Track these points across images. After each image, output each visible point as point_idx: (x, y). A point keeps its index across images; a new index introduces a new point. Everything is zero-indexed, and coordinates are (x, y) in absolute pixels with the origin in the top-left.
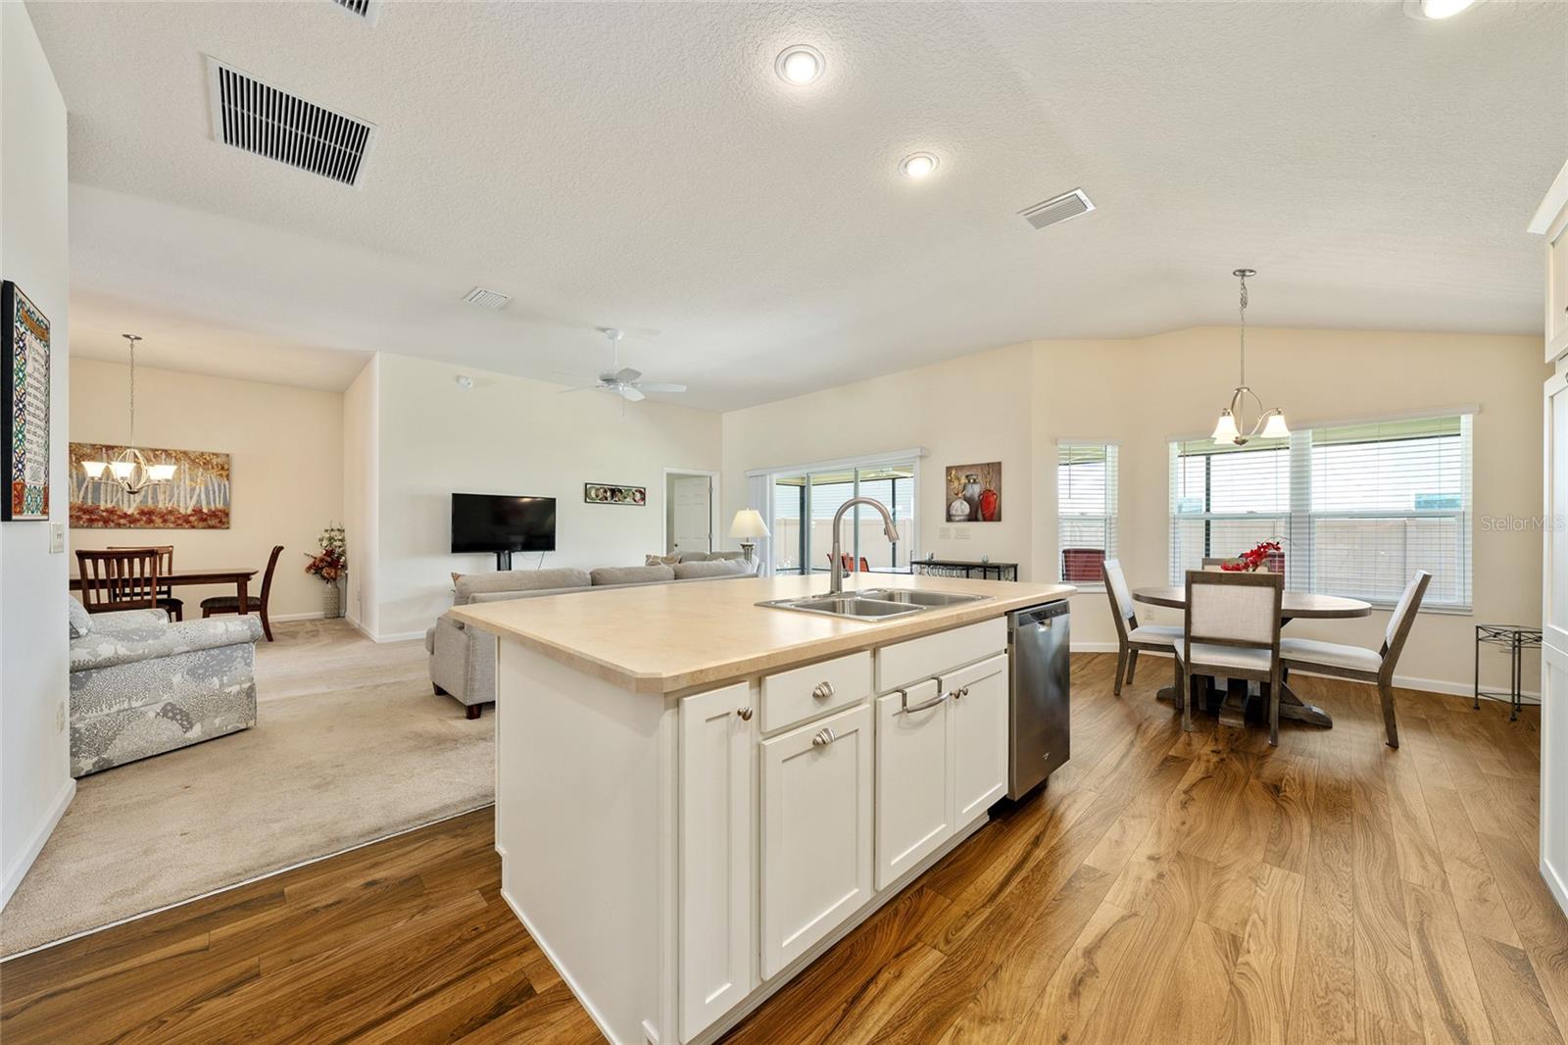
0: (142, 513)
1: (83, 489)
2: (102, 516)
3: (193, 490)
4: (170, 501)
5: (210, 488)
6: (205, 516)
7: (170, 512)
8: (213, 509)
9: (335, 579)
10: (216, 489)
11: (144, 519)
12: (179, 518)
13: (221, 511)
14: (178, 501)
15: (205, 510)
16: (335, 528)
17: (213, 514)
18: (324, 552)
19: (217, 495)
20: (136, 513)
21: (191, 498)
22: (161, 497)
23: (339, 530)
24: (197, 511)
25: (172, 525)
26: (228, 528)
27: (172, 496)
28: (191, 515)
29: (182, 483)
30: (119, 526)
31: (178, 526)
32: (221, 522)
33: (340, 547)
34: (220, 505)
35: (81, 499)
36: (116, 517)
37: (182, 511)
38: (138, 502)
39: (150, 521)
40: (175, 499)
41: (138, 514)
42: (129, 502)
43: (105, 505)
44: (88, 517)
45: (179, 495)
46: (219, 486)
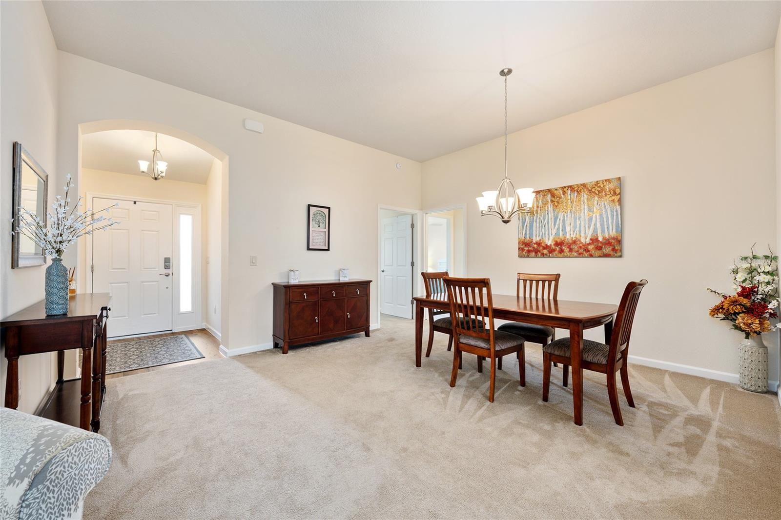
0: (557, 244)
1: (525, 227)
2: (534, 248)
3: (590, 219)
4: (574, 232)
5: (604, 216)
6: (600, 245)
7: (574, 242)
8: (607, 236)
9: (759, 333)
10: (609, 216)
11: (558, 249)
12: (581, 247)
13: (614, 238)
14: (580, 232)
15: (600, 239)
16: (760, 254)
17: (608, 243)
18: (739, 290)
19: (610, 221)
20: (552, 244)
21: (589, 227)
22: (568, 229)
23: (767, 257)
24: (594, 240)
25: (576, 254)
26: (621, 256)
27: (575, 227)
28: (590, 244)
29: (582, 214)
30: (543, 255)
31: (580, 255)
32: (614, 249)
33: (768, 283)
34: (613, 233)
35: (524, 235)
36: (541, 248)
37: (583, 240)
38: (554, 234)
39: (562, 251)
40: (578, 229)
41: (554, 245)
42: (549, 235)
43: (536, 239)
44: (527, 249)
45: (580, 224)
46: (612, 212)
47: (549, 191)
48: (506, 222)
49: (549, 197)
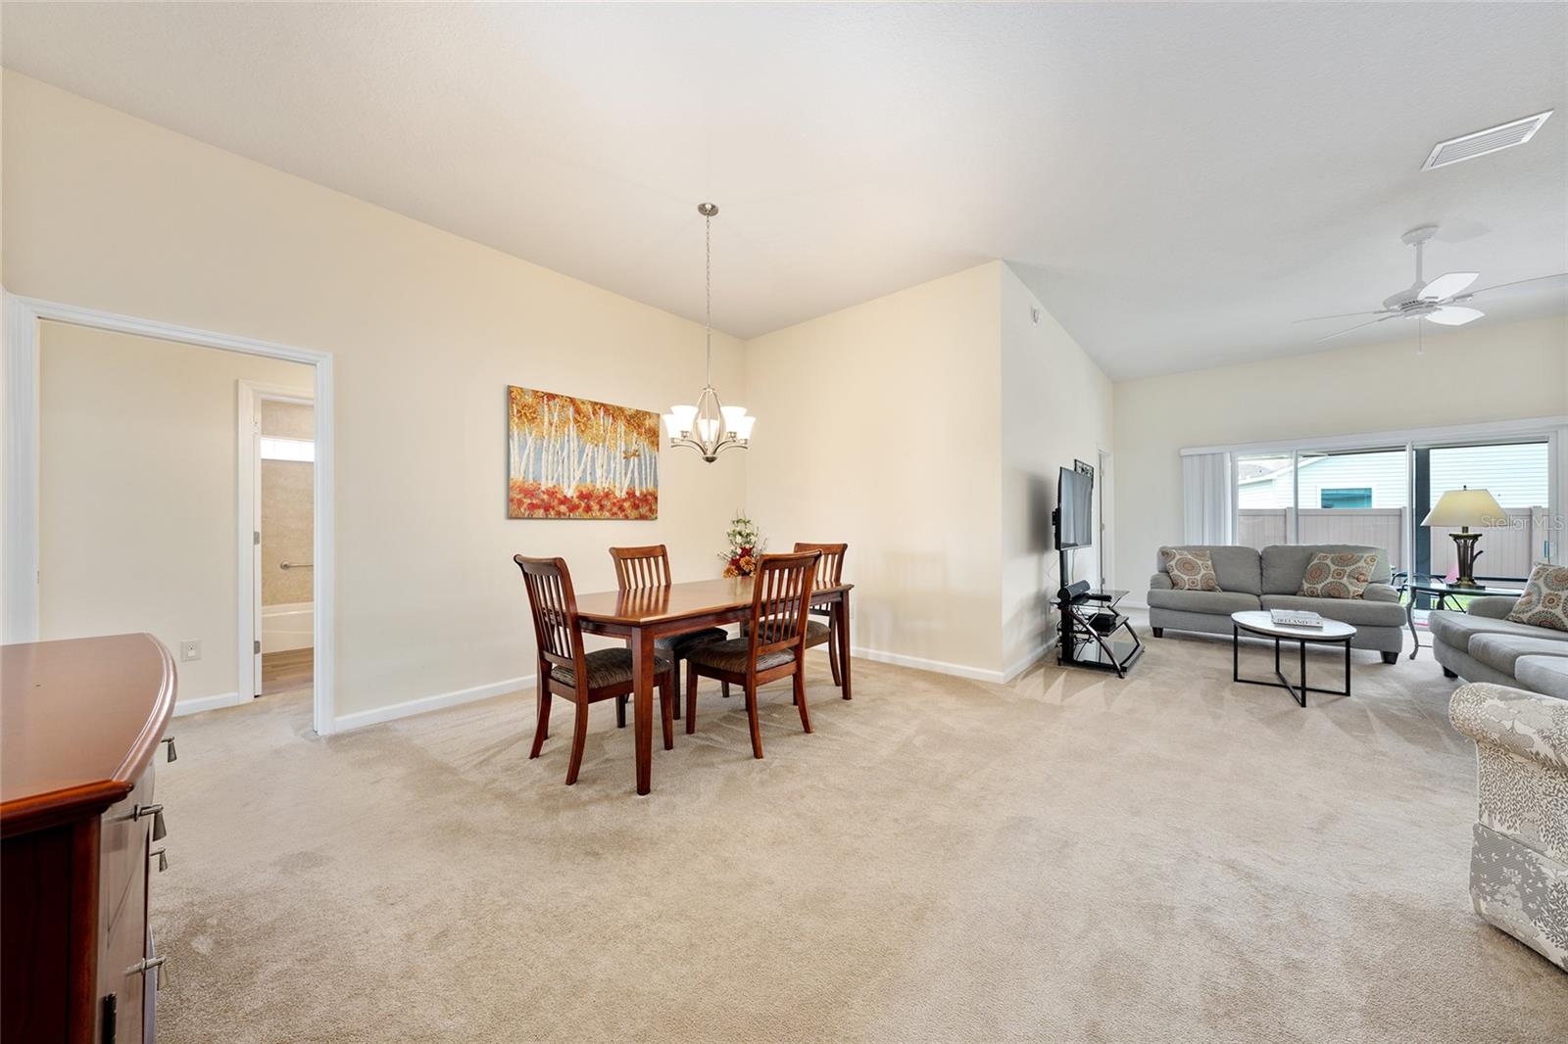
0: (582, 496)
1: (525, 457)
2: (543, 500)
3: (627, 464)
4: (606, 478)
5: (642, 461)
6: (637, 502)
7: (607, 495)
8: (644, 490)
10: (648, 463)
11: (583, 505)
13: (651, 495)
14: (614, 479)
15: (638, 494)
17: (644, 499)
19: (648, 470)
20: (575, 495)
21: (626, 474)
22: (599, 472)
24: (631, 495)
25: (606, 514)
26: (656, 519)
27: (608, 471)
28: (626, 500)
29: (617, 453)
30: (559, 516)
31: (614, 516)
32: (651, 509)
34: (651, 487)
35: (522, 475)
36: (556, 502)
37: (618, 494)
38: (577, 478)
39: (588, 509)
40: (612, 475)
41: (578, 497)
42: (569, 478)
43: (546, 484)
44: (529, 501)
45: (615, 468)
46: (651, 458)
47: (572, 400)
48: (710, 460)
49: (571, 411)
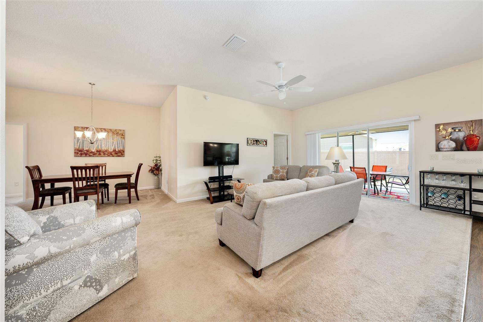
0: (97, 151)
1: (79, 143)
2: (85, 152)
3: (113, 143)
4: (106, 147)
5: (119, 142)
6: (117, 152)
7: (106, 151)
8: (119, 150)
9: (158, 175)
10: (120, 142)
11: (98, 153)
12: (109, 153)
13: (122, 150)
14: (108, 147)
15: (117, 150)
17: (119, 152)
18: (155, 165)
19: (121, 144)
20: (95, 151)
21: (112, 146)
22: (103, 146)
23: (159, 157)
24: (114, 151)
25: (106, 156)
26: (124, 156)
28: (112, 152)
29: (110, 140)
30: (90, 156)
31: (109, 156)
32: (122, 154)
33: (159, 163)
34: (122, 148)
35: (78, 146)
36: (89, 153)
37: (110, 150)
38: (96, 147)
39: (100, 154)
40: (107, 146)
41: (96, 151)
42: (93, 147)
43: (86, 149)
44: (80, 153)
45: (109, 144)
46: (121, 141)
